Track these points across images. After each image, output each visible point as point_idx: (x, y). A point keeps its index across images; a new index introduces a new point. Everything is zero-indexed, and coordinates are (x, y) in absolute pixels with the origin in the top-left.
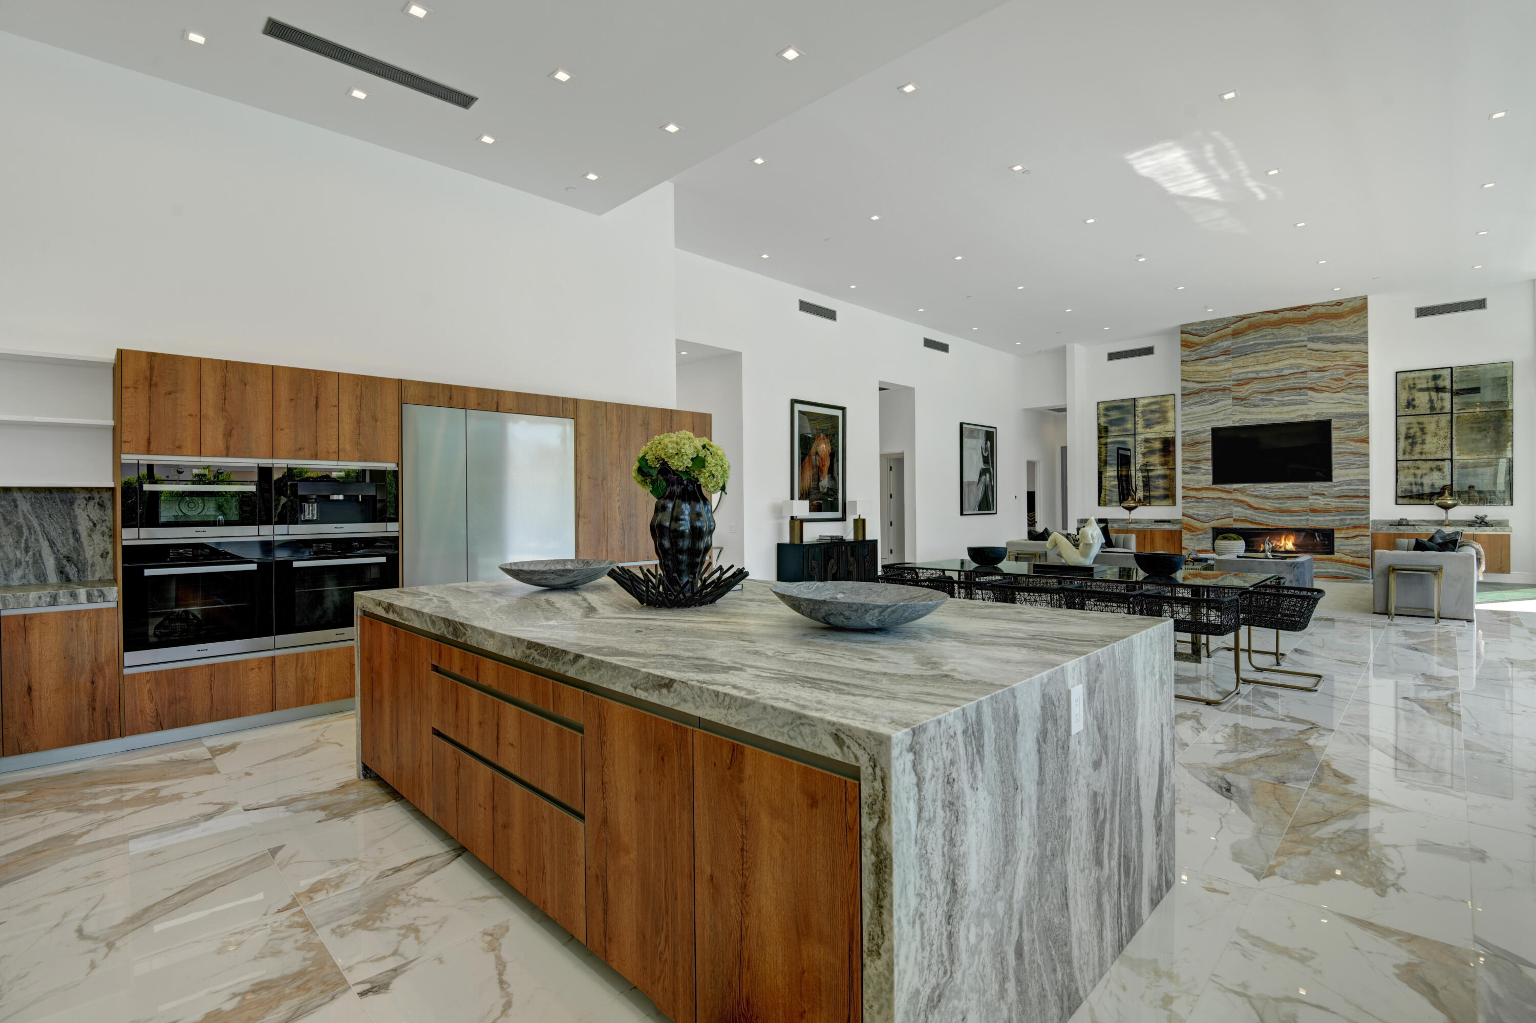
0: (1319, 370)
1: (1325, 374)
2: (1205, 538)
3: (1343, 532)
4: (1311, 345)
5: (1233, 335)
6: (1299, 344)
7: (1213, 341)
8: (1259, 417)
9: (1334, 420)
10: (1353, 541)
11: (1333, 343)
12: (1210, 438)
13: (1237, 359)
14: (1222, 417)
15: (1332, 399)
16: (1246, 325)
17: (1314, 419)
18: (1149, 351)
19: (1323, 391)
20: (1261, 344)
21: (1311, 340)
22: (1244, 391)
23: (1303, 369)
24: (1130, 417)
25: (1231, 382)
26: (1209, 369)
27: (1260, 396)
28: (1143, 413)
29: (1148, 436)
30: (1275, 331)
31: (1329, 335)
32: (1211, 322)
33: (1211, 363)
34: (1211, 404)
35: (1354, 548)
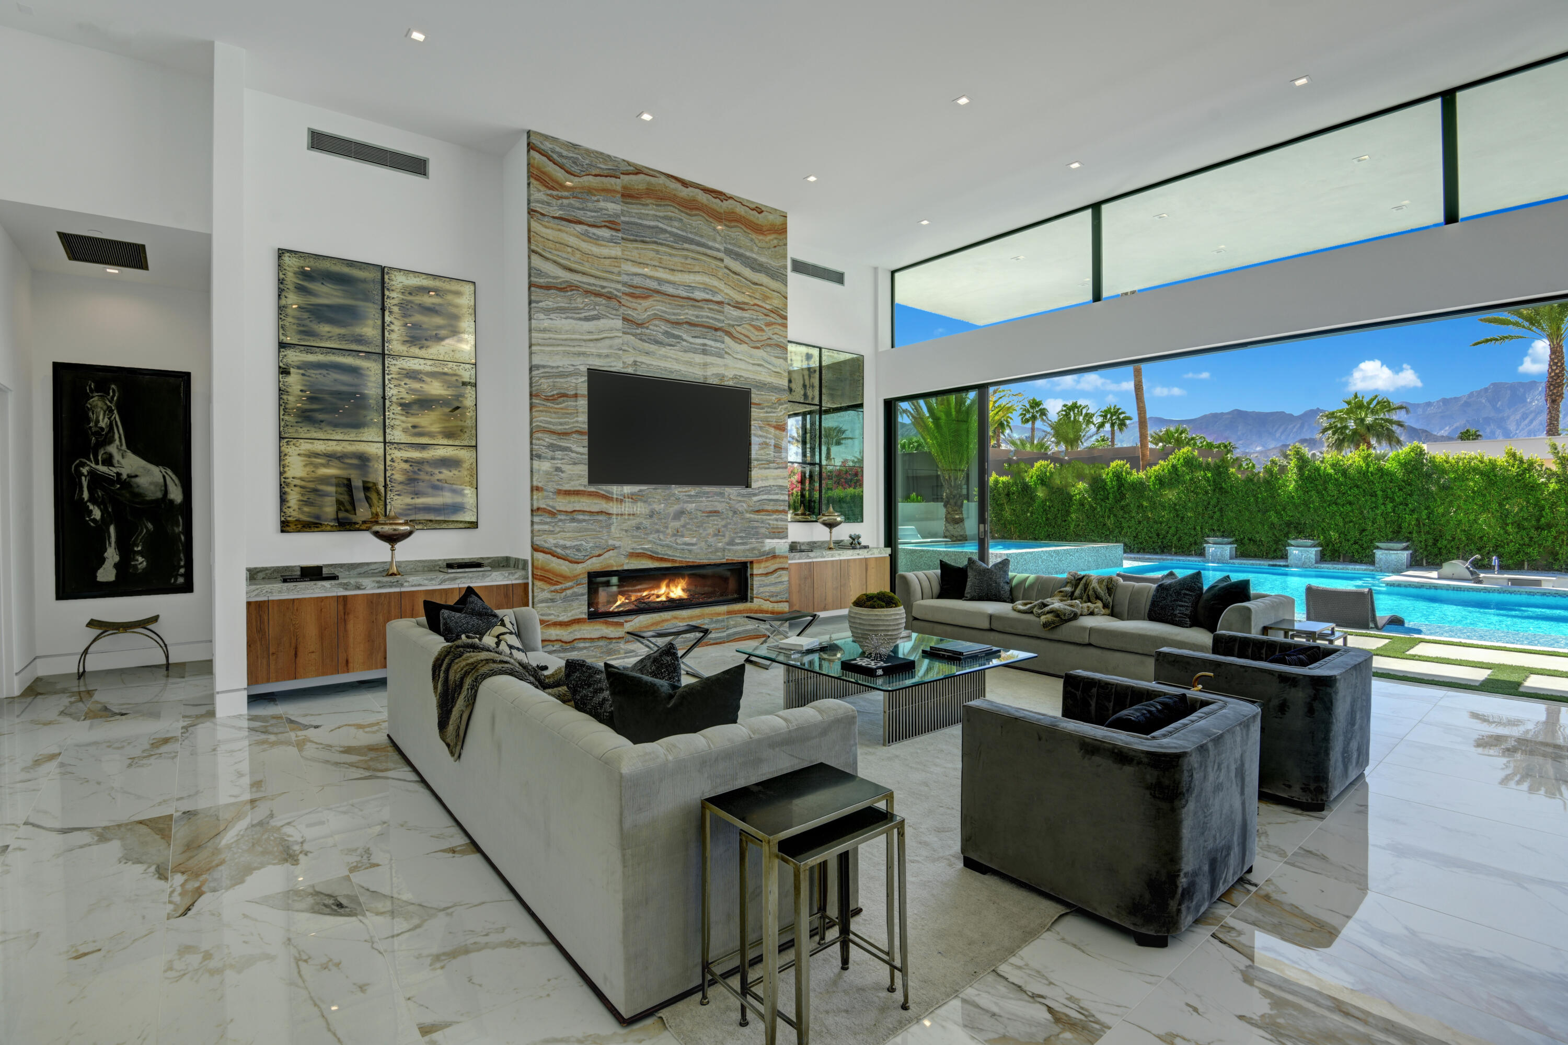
0: (738, 306)
1: (746, 314)
2: (576, 595)
3: (763, 565)
4: (728, 261)
5: (623, 195)
6: (715, 253)
7: (590, 191)
8: (663, 364)
9: (753, 390)
10: (772, 579)
11: (753, 269)
12: (583, 389)
13: (630, 245)
14: (605, 351)
15: (751, 356)
16: (642, 187)
17: (731, 383)
18: (417, 166)
19: (741, 342)
20: (665, 231)
21: (728, 252)
22: (642, 309)
23: (718, 298)
24: (372, 310)
25: (619, 286)
26: (585, 246)
27: (664, 327)
28: (402, 305)
29: (414, 365)
30: (684, 217)
31: (748, 254)
32: (588, 152)
33: (585, 236)
34: (587, 319)
35: (772, 589)
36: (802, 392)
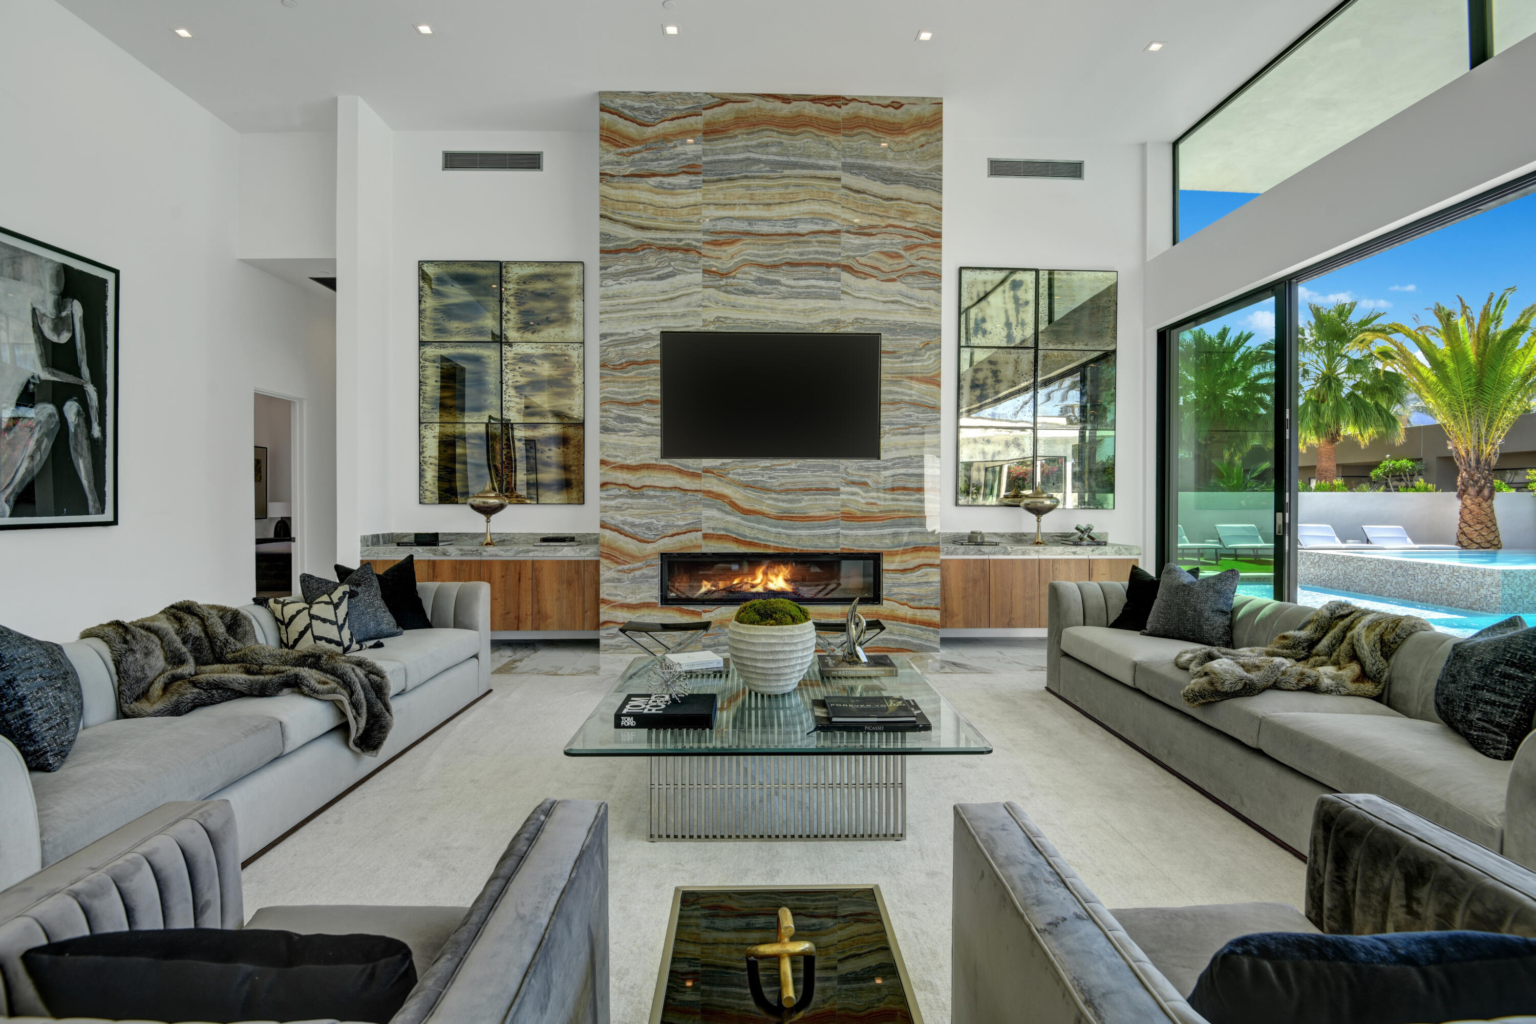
0: (861, 231)
1: (872, 240)
2: (646, 577)
3: (898, 559)
4: (848, 179)
5: (705, 133)
6: (828, 173)
7: (665, 138)
8: (753, 316)
9: (884, 336)
10: (913, 577)
11: (885, 181)
12: (657, 355)
13: (712, 187)
14: (681, 310)
15: (881, 293)
16: (730, 117)
17: (850, 330)
18: (531, 161)
19: (867, 276)
20: (759, 161)
21: (847, 168)
22: (726, 257)
23: (833, 226)
24: (493, 302)
25: (700, 236)
26: (659, 199)
27: (755, 273)
28: (517, 295)
29: (525, 349)
30: (785, 139)
31: (878, 164)
32: (664, 96)
33: (661, 189)
34: (660, 278)
35: (914, 590)
36: (1004, 333)
